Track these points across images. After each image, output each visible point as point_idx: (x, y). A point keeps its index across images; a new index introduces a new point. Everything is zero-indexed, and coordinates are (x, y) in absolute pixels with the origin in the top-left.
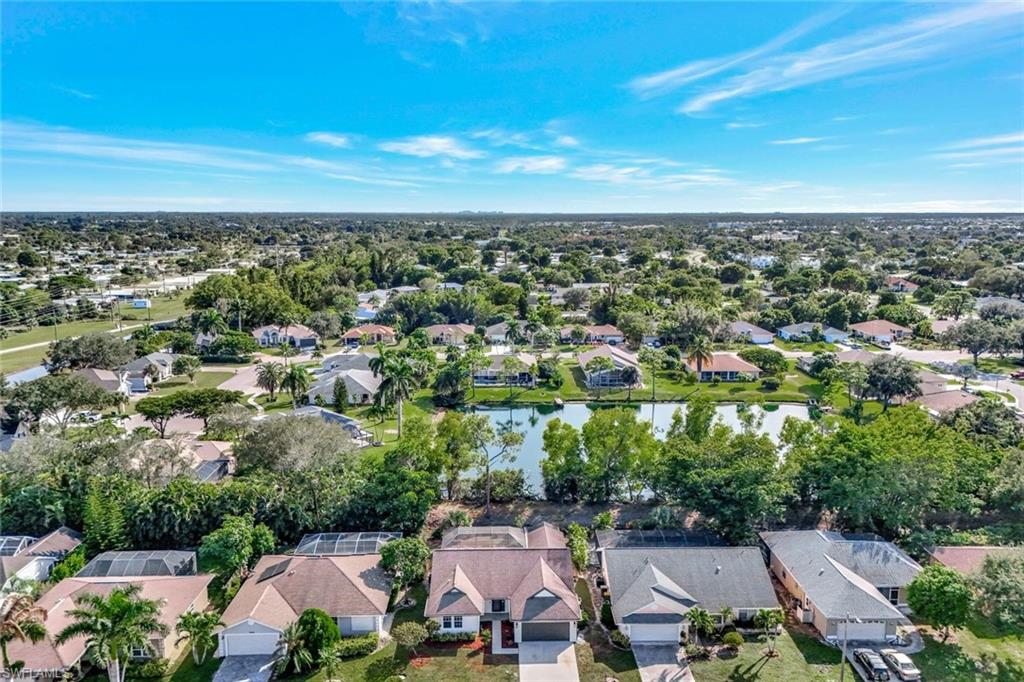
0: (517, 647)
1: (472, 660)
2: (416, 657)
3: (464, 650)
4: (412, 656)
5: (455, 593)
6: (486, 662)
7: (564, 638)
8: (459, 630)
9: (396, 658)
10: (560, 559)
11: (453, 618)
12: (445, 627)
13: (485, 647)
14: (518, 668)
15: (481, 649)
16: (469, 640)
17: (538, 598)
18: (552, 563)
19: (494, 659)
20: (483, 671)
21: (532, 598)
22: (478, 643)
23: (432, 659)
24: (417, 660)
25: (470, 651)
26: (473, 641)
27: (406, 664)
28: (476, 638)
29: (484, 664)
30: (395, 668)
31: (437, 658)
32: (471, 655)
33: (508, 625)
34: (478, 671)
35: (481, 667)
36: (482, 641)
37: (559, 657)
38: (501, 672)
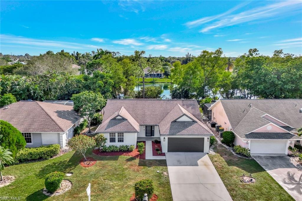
0: (165, 155)
1: (129, 163)
2: (85, 161)
3: (124, 157)
4: (82, 160)
5: (119, 119)
6: (140, 165)
7: (200, 150)
8: (121, 144)
9: (69, 162)
10: (191, 105)
11: (117, 134)
12: (111, 141)
13: (140, 155)
14: (167, 169)
15: (137, 156)
16: (128, 150)
17: (179, 122)
18: (185, 107)
19: (147, 163)
20: (138, 171)
21: (175, 121)
22: (135, 153)
23: (98, 162)
24: (85, 163)
25: (128, 157)
26: (131, 151)
27: (76, 166)
28: (134, 150)
29: (139, 165)
30: (65, 168)
31: (102, 162)
32: (128, 160)
33: (157, 143)
34: (134, 171)
35: (136, 168)
36: (138, 151)
37: (199, 162)
38: (153, 171)
